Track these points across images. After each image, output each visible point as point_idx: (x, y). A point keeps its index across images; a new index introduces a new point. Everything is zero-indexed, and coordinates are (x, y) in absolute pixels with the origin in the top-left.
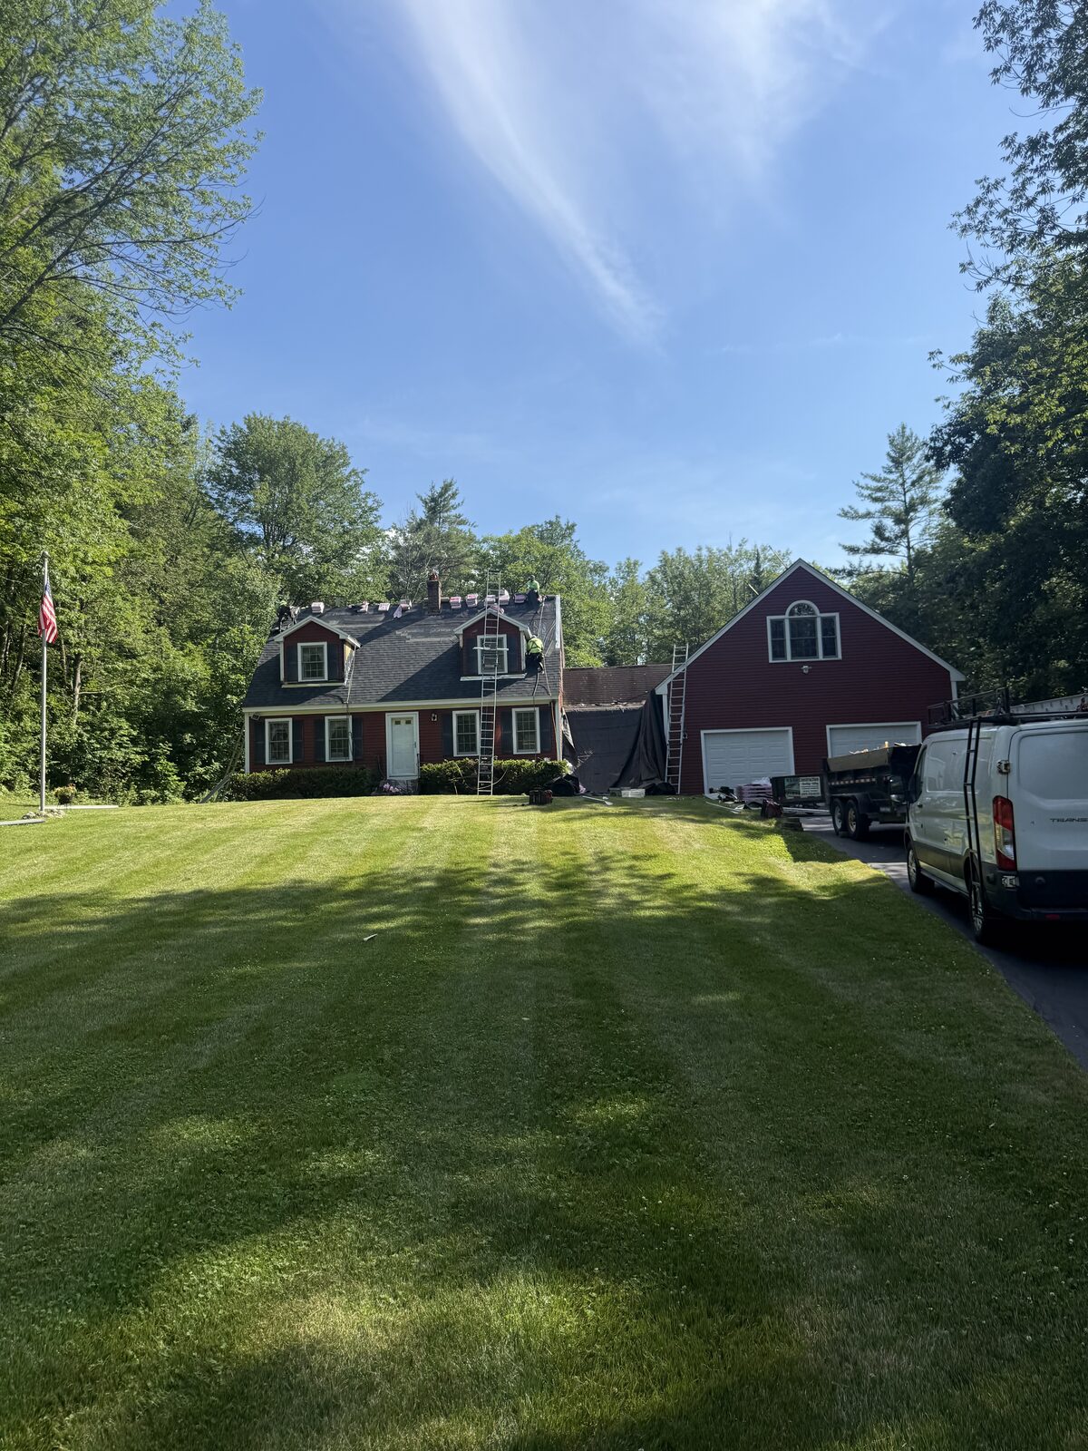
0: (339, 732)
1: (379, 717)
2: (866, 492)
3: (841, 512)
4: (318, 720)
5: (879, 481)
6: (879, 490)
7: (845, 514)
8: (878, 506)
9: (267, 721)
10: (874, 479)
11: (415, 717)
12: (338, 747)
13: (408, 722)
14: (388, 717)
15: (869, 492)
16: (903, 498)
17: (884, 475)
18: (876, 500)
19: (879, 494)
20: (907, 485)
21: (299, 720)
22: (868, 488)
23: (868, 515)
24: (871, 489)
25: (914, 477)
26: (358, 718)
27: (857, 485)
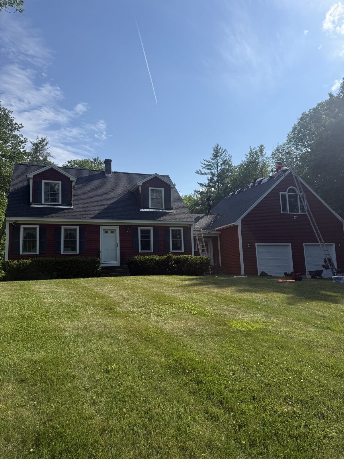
0: (70, 235)
1: (96, 228)
2: (204, 166)
3: (196, 172)
4: (57, 227)
5: (209, 162)
6: (209, 165)
7: (198, 173)
8: (209, 171)
9: (22, 227)
10: (207, 161)
11: (118, 229)
12: (70, 244)
13: (112, 232)
14: (102, 229)
15: (205, 166)
16: (217, 169)
17: (211, 160)
18: (208, 169)
19: (209, 167)
20: (219, 164)
21: (43, 227)
22: (205, 164)
23: (205, 174)
24: (206, 165)
25: (221, 162)
26: (83, 228)
27: (202, 163)
